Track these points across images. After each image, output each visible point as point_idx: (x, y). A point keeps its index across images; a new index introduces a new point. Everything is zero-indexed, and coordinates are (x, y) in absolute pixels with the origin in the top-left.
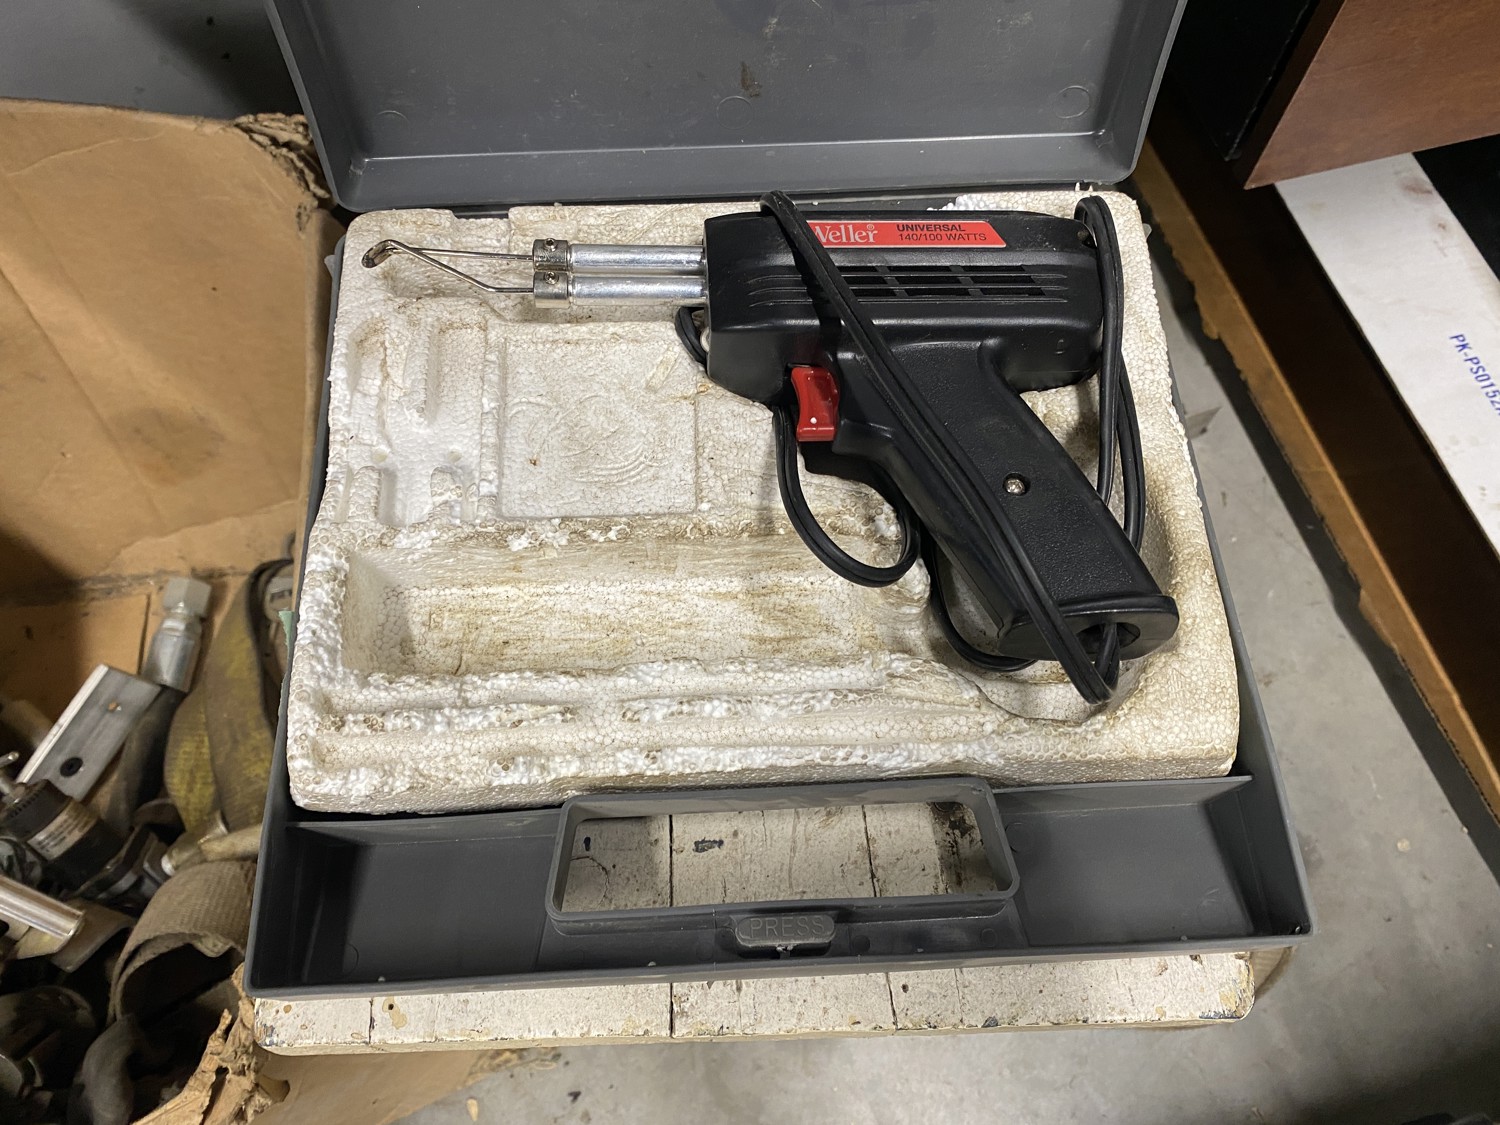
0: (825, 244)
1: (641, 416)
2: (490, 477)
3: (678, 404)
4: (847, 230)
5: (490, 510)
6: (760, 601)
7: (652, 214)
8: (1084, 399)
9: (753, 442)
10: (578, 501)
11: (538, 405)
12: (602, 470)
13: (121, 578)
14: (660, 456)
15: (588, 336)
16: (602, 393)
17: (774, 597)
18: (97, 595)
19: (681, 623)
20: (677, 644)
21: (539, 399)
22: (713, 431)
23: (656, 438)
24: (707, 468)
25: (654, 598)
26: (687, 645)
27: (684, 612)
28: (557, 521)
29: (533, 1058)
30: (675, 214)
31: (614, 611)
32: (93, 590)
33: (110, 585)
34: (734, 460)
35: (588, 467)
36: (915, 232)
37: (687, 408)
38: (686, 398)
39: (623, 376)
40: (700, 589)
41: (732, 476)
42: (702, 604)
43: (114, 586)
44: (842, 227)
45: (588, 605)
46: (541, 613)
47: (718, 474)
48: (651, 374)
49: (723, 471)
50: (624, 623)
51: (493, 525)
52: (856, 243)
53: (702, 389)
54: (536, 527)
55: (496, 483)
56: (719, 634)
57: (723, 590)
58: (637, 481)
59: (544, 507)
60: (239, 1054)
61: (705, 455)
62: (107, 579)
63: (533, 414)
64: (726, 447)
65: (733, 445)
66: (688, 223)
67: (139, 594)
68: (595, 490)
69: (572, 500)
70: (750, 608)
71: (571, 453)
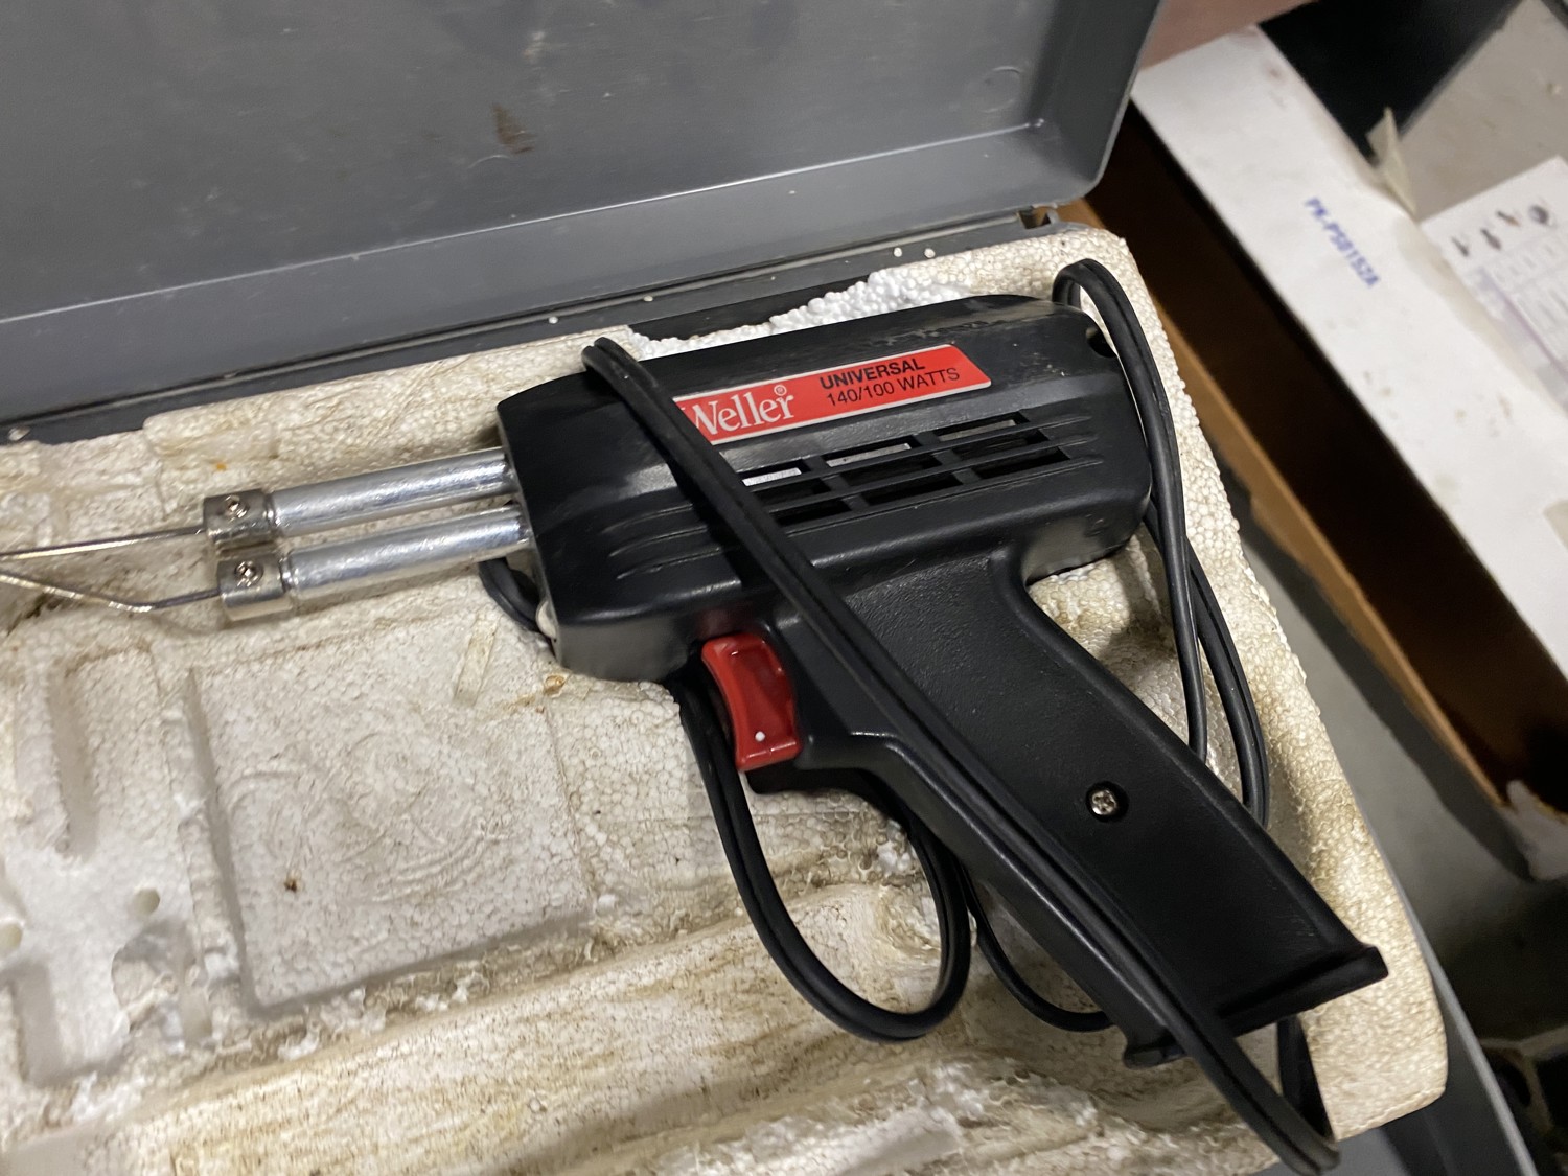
0: (716, 437)
1: (457, 754)
2: (221, 941)
3: (516, 716)
4: (744, 402)
5: (235, 1010)
6: (710, 984)
7: (397, 389)
8: (1130, 583)
9: (659, 767)
10: (385, 941)
11: (276, 775)
12: (414, 870)
14: (507, 818)
15: (336, 632)
16: (381, 726)
17: (730, 969)
19: (598, 1056)
20: (599, 1094)
21: (275, 764)
22: (589, 763)
23: (494, 789)
24: (591, 830)
25: (542, 1025)
26: (615, 1091)
27: (596, 1035)
28: (358, 994)
30: (438, 380)
31: (484, 1066)
34: (633, 806)
35: (388, 871)
36: (850, 386)
37: (531, 720)
38: (527, 704)
39: (410, 686)
40: (612, 989)
41: (637, 836)
42: (620, 1013)
44: (736, 398)
45: (438, 1067)
46: (362, 1104)
47: (614, 838)
48: (458, 671)
49: (622, 832)
50: (504, 1081)
51: (246, 1038)
52: (766, 425)
53: (552, 683)
54: (325, 1016)
55: (233, 949)
56: (659, 1059)
57: (646, 981)
58: (479, 876)
59: (328, 968)
61: (585, 808)
63: (269, 796)
64: (617, 787)
65: (627, 780)
66: (463, 393)
68: (408, 911)
69: (374, 941)
70: (697, 999)
71: (352, 852)
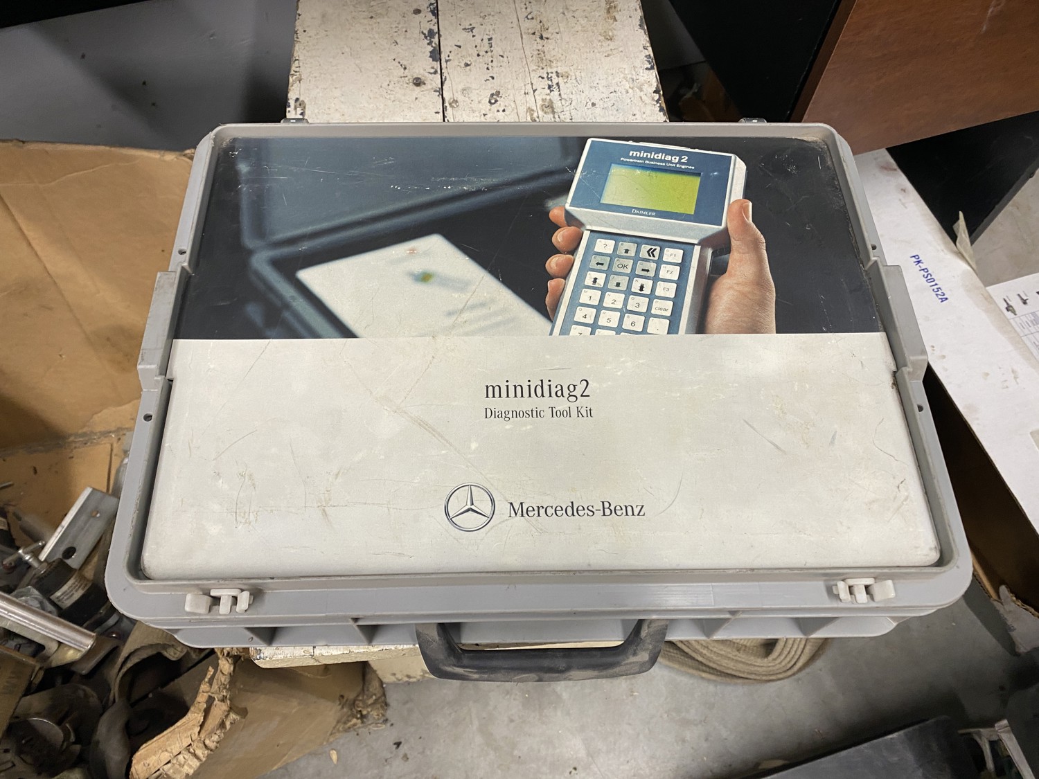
13: (93, 433)
18: (77, 445)
29: (370, 722)
32: (75, 442)
33: (86, 439)
43: (88, 439)
60: (221, 689)
62: (85, 434)
67: (105, 444)
